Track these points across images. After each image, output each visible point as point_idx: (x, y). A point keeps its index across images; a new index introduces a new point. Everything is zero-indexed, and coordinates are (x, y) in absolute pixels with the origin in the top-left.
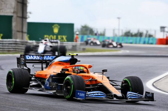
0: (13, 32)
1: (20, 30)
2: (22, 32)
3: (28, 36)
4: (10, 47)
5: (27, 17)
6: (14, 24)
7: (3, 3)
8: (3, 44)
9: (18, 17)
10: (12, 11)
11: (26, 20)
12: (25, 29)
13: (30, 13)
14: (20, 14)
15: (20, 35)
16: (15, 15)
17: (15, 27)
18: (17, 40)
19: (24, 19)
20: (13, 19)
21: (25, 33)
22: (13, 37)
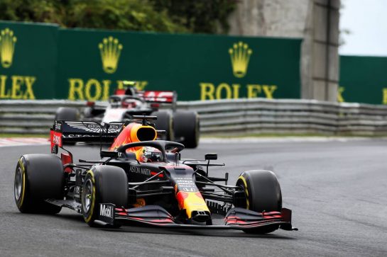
0: (304, 81)
1: (322, 75)
2: (327, 80)
3: (342, 90)
4: (295, 120)
5: (340, 41)
6: (305, 60)
7: (278, 6)
8: (276, 110)
9: (316, 41)
10: (302, 26)
11: (336, 51)
12: (334, 73)
13: (348, 32)
14: (321, 36)
15: (319, 87)
16: (308, 39)
17: (308, 66)
18: (314, 101)
19: (331, 48)
20: (304, 48)
21: (334, 82)
22: (303, 93)
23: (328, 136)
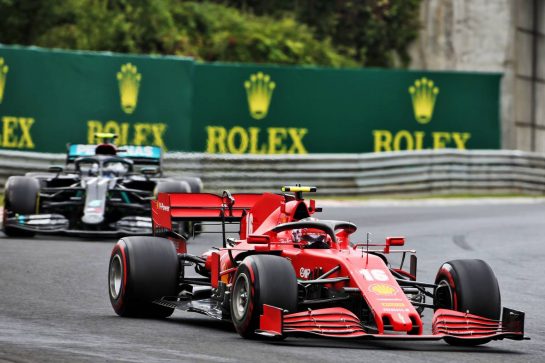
0: (504, 127)
1: (528, 120)
2: (533, 125)
4: (494, 176)
6: (505, 101)
7: (471, 32)
8: (470, 165)
9: (519, 77)
10: (501, 58)
14: (526, 71)
15: (523, 134)
16: (509, 73)
17: (510, 109)
18: (517, 153)
19: (539, 85)
20: (504, 86)
21: (543, 128)
22: (504, 142)
23: (535, 196)
